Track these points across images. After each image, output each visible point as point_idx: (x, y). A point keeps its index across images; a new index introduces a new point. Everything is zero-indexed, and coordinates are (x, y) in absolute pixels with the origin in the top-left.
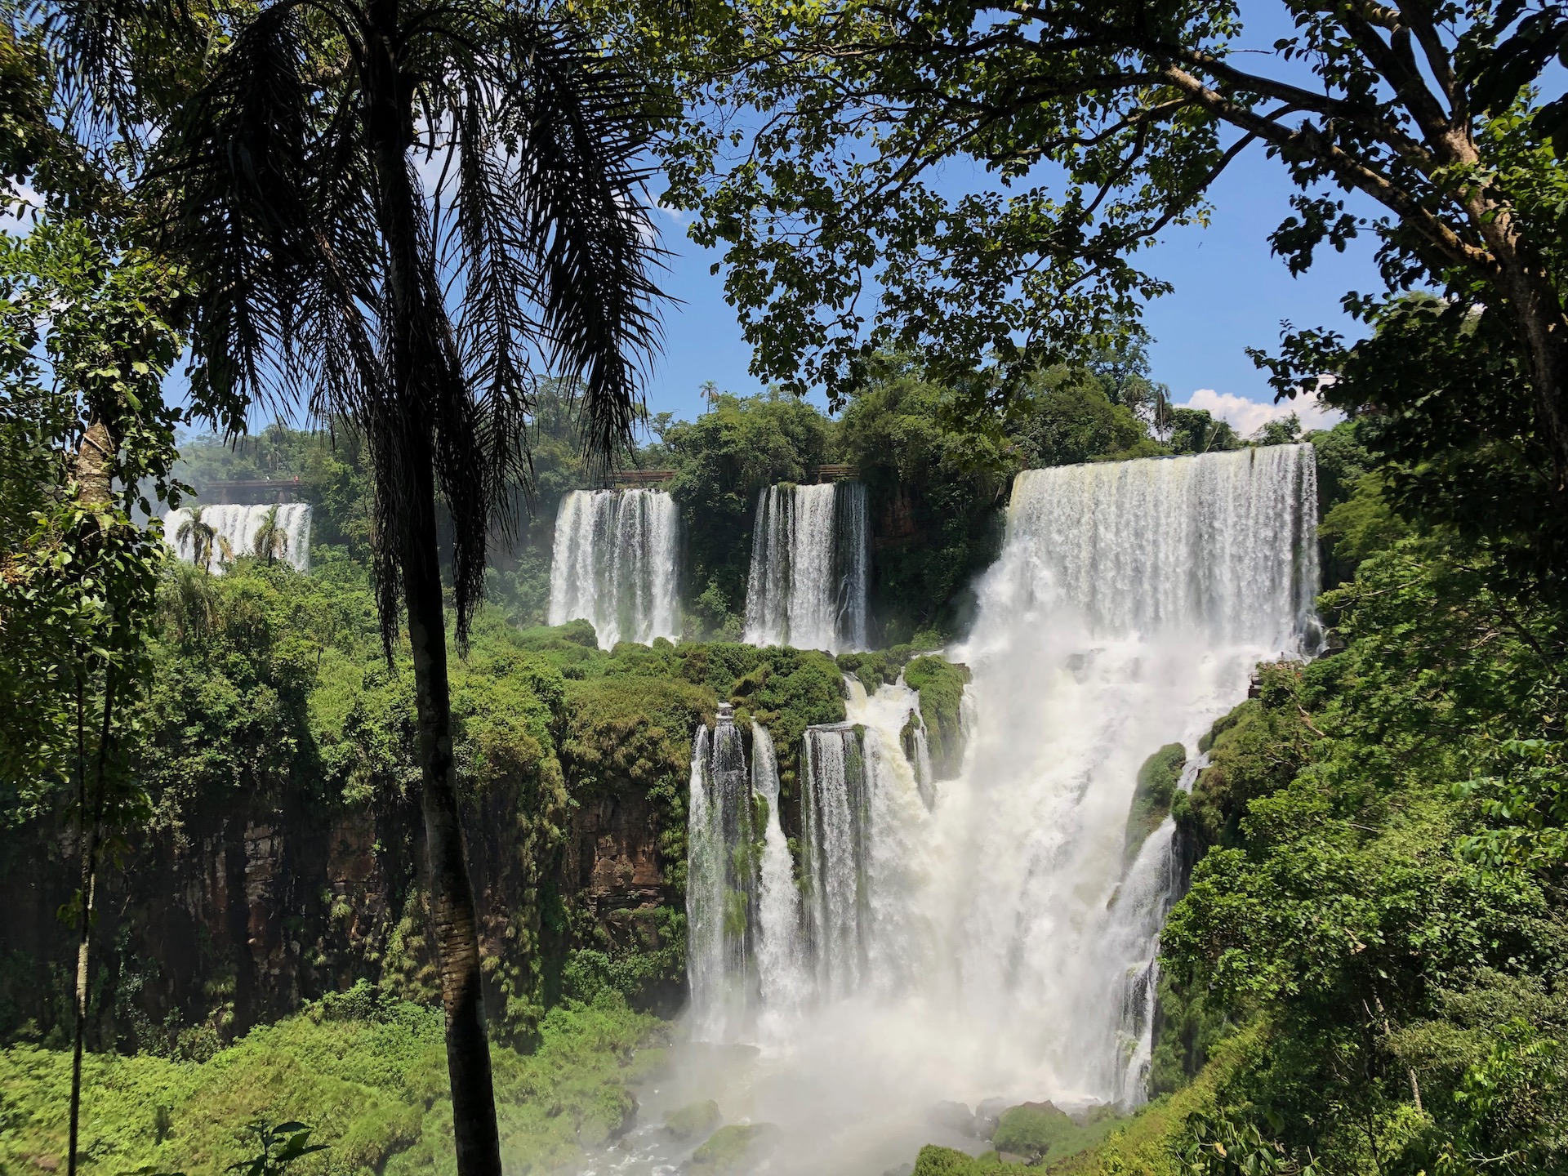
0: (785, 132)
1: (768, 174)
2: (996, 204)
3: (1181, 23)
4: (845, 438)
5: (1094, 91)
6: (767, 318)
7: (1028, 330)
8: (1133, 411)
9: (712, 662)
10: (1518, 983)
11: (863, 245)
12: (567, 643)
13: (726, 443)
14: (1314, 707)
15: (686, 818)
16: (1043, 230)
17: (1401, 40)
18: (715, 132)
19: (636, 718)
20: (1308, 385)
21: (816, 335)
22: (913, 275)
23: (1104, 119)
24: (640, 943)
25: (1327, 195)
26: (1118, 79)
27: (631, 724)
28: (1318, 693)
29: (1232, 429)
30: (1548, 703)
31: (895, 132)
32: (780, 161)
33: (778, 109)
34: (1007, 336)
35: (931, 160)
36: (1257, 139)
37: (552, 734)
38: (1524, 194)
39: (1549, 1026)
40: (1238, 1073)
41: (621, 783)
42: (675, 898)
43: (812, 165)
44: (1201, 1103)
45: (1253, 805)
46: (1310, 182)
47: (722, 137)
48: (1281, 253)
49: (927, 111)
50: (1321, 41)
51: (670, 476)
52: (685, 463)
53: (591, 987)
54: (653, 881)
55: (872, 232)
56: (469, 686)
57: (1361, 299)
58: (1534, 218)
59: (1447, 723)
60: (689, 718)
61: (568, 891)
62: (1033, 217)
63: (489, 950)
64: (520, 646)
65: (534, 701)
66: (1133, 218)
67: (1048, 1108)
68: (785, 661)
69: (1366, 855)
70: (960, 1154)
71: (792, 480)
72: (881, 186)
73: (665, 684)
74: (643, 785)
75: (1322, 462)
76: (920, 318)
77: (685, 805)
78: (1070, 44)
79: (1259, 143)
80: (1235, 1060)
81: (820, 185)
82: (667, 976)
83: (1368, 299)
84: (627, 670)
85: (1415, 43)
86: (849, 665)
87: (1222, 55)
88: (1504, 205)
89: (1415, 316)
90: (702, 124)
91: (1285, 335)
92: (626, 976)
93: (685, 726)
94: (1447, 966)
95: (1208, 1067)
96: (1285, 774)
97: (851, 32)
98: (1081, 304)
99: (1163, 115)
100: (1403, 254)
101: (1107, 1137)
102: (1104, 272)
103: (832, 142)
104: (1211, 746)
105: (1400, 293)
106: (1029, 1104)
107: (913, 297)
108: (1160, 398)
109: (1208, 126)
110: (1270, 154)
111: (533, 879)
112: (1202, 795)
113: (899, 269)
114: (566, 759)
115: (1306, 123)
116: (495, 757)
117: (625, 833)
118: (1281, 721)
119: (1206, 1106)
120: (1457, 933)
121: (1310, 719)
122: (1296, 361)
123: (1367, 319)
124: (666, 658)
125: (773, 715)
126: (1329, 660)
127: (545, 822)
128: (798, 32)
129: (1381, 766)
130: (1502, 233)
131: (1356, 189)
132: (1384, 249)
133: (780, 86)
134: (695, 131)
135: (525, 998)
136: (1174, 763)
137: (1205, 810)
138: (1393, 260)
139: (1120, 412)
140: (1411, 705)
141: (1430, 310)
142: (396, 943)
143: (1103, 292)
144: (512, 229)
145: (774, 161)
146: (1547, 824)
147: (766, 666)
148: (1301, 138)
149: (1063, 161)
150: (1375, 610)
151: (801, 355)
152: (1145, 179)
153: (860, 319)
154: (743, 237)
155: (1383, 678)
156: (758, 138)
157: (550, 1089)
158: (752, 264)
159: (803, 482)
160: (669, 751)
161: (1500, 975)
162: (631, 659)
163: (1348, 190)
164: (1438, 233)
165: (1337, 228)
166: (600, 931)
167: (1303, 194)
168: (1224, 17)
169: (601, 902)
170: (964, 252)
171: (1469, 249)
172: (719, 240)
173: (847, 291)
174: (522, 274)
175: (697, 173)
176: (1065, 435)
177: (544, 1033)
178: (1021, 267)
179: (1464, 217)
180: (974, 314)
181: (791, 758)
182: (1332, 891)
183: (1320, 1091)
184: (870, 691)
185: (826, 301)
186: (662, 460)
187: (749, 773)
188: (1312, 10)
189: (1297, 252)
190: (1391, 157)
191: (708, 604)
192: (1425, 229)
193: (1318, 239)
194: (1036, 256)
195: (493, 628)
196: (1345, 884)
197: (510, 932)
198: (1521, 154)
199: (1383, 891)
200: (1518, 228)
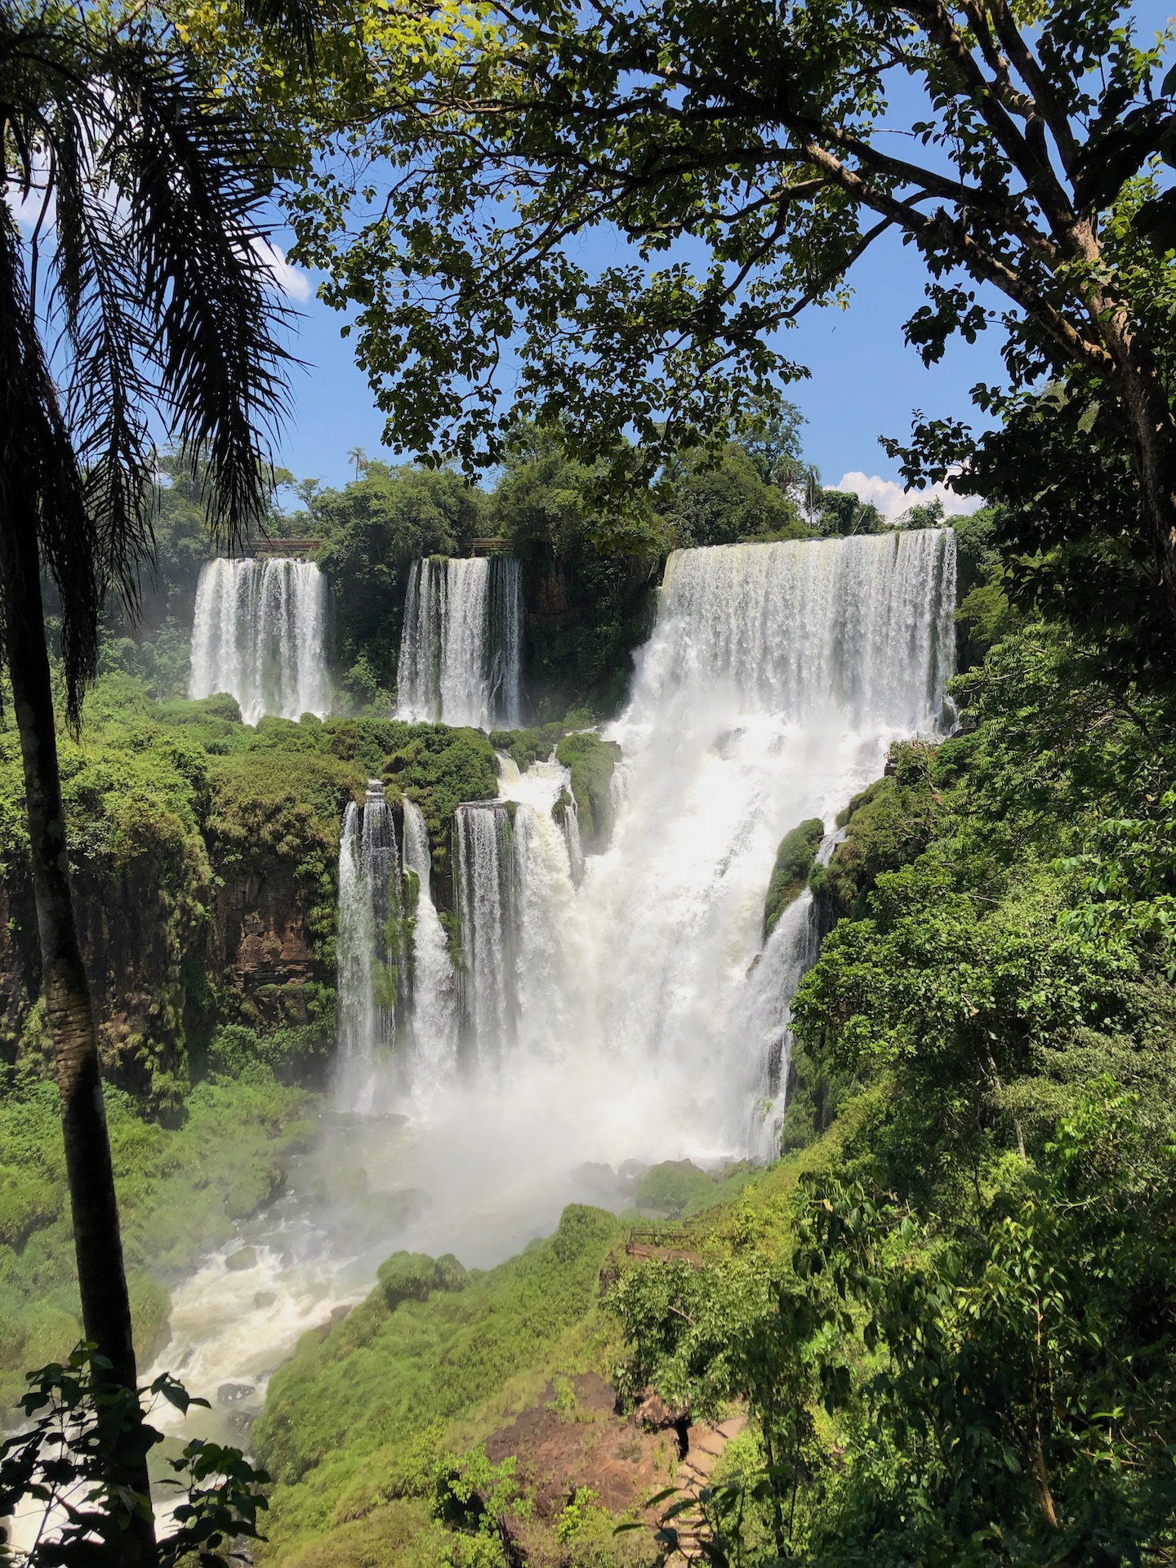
0: (422, 191)
1: (405, 234)
2: (638, 278)
3: (827, 99)
4: (499, 511)
5: (737, 166)
6: (400, 385)
7: (669, 410)
8: (784, 492)
9: (362, 738)
10: (1110, 1041)
11: (501, 314)
12: (210, 718)
13: (376, 513)
14: (945, 784)
15: (335, 894)
16: (685, 308)
17: (1035, 130)
18: (347, 187)
19: (283, 795)
20: (937, 475)
21: (451, 405)
22: (553, 350)
23: (747, 194)
24: (288, 1017)
25: (959, 286)
26: (759, 154)
27: (277, 800)
28: (950, 772)
29: (879, 513)
30: (1151, 783)
31: (537, 197)
32: (416, 221)
33: (413, 165)
34: (647, 416)
35: (573, 228)
36: (894, 224)
37: (195, 810)
38: (1140, 294)
39: (1136, 1079)
40: (863, 1128)
41: (268, 860)
42: (326, 973)
43: (450, 228)
44: (828, 1157)
45: (881, 879)
46: (944, 271)
47: (354, 192)
48: (914, 343)
49: (568, 176)
50: (956, 125)
51: (317, 545)
52: (333, 532)
53: (238, 1061)
54: (302, 957)
55: (511, 303)
56: (106, 761)
57: (989, 391)
58: (1150, 317)
59: (1063, 801)
60: (338, 795)
61: (213, 967)
62: (676, 294)
63: (132, 1027)
64: (160, 720)
65: (176, 777)
66: (774, 297)
67: (687, 1165)
68: (436, 738)
69: (981, 928)
70: (602, 1212)
71: (444, 553)
72: (521, 252)
73: (313, 760)
74: (289, 861)
75: (962, 547)
76: (561, 394)
77: (334, 881)
78: (715, 113)
79: (896, 228)
80: (861, 1117)
81: (458, 249)
82: (317, 1050)
83: (995, 391)
84: (273, 746)
85: (1048, 133)
86: (503, 743)
87: (867, 133)
88: (1122, 304)
89: (1038, 410)
90: (332, 177)
91: (916, 425)
92: (275, 1050)
93: (334, 803)
94: (1050, 1027)
95: (836, 1123)
96: (915, 847)
97: (491, 85)
98: (721, 386)
99: (805, 193)
100: (1029, 348)
101: (741, 1191)
102: (744, 353)
103: (471, 204)
104: (848, 822)
105: (1025, 388)
106: (668, 1163)
107: (553, 372)
108: (811, 480)
109: (849, 208)
110: (906, 241)
111: (177, 956)
112: (838, 868)
113: (539, 341)
114: (209, 835)
115: (941, 211)
116: (135, 834)
117: (273, 909)
118: (913, 797)
119: (832, 1160)
120: (1060, 997)
121: (940, 796)
122: (926, 451)
123: (994, 412)
124: (314, 734)
125: (425, 792)
126: (961, 740)
127: (189, 900)
128: (436, 82)
129: (1002, 842)
130: (1119, 332)
131: (986, 280)
132: (1011, 343)
133: (416, 140)
134: (324, 184)
135: (169, 1074)
136: (813, 837)
137: (840, 882)
138: (1019, 353)
139: (771, 493)
140: (1031, 785)
141: (1052, 405)
142: (34, 1022)
143: (743, 374)
144: (125, 282)
145: (409, 221)
146: (1139, 898)
147: (418, 743)
148: (935, 224)
149: (705, 236)
150: (1002, 694)
151: (436, 426)
152: (784, 259)
153: (498, 392)
154: (375, 299)
155: (1006, 758)
156: (391, 195)
157: (197, 1163)
158: (385, 329)
159: (455, 556)
160: (318, 828)
161: (1096, 1034)
162: (278, 735)
163: (980, 281)
164: (1060, 329)
165: (967, 319)
166: (247, 1006)
167: (938, 283)
168: (870, 95)
169: (248, 978)
170: (606, 327)
171: (1087, 346)
172: (351, 302)
173: (484, 361)
174: (138, 331)
175: (327, 230)
176: (718, 514)
177: (191, 1108)
178: (663, 346)
179: (1086, 314)
180: (615, 392)
181: (442, 835)
182: (951, 961)
183: (932, 1144)
184: (523, 769)
185: (461, 371)
186: (308, 529)
187: (400, 850)
188: (951, 94)
189: (930, 342)
190: (1021, 250)
191: (357, 681)
192: (1048, 324)
193: (952, 330)
194: (677, 335)
195: (131, 700)
196: (963, 954)
197: (154, 1009)
198: (1139, 253)
199: (997, 960)
200: (1133, 326)
